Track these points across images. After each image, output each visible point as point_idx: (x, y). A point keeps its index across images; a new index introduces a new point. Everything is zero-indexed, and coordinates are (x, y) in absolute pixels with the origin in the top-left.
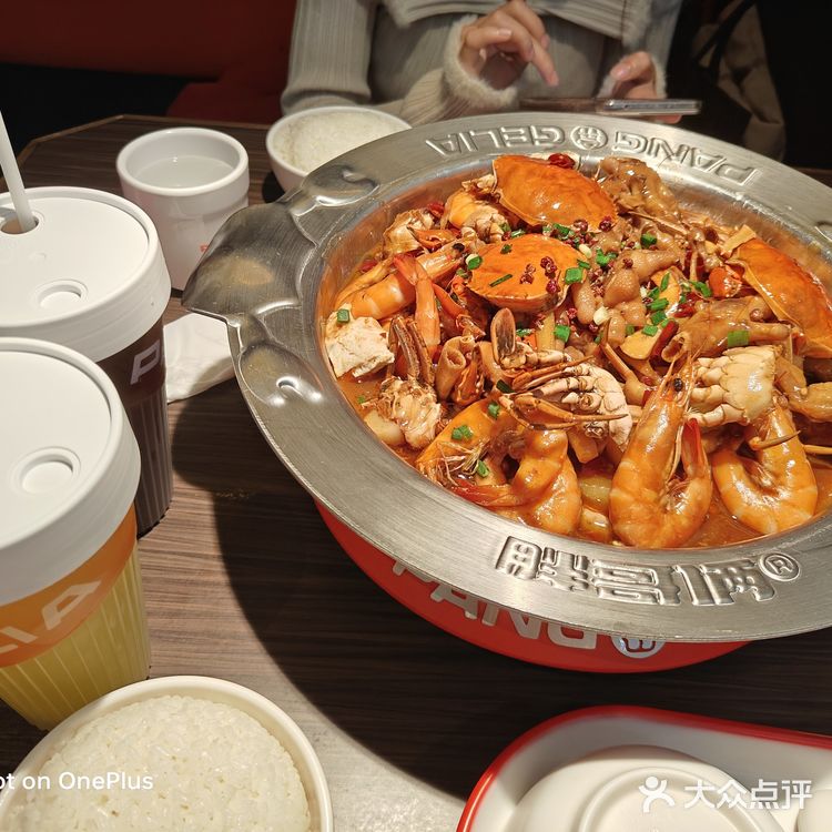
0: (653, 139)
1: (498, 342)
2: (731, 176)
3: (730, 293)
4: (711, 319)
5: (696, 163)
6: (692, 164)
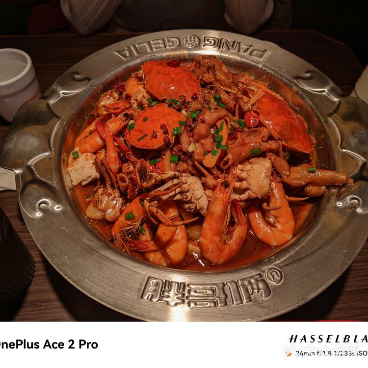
0: (221, 39)
1: (140, 176)
2: (257, 56)
3: (254, 125)
4: (243, 144)
5: (241, 50)
6: (239, 51)
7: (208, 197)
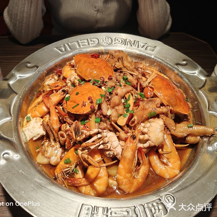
0: (126, 39)
1: (75, 133)
2: (150, 50)
3: (150, 96)
4: (144, 109)
5: (140, 46)
6: (138, 47)
7: (122, 146)
